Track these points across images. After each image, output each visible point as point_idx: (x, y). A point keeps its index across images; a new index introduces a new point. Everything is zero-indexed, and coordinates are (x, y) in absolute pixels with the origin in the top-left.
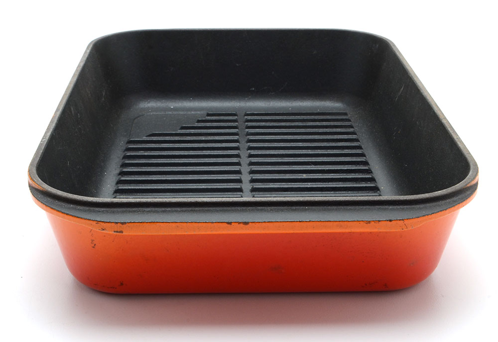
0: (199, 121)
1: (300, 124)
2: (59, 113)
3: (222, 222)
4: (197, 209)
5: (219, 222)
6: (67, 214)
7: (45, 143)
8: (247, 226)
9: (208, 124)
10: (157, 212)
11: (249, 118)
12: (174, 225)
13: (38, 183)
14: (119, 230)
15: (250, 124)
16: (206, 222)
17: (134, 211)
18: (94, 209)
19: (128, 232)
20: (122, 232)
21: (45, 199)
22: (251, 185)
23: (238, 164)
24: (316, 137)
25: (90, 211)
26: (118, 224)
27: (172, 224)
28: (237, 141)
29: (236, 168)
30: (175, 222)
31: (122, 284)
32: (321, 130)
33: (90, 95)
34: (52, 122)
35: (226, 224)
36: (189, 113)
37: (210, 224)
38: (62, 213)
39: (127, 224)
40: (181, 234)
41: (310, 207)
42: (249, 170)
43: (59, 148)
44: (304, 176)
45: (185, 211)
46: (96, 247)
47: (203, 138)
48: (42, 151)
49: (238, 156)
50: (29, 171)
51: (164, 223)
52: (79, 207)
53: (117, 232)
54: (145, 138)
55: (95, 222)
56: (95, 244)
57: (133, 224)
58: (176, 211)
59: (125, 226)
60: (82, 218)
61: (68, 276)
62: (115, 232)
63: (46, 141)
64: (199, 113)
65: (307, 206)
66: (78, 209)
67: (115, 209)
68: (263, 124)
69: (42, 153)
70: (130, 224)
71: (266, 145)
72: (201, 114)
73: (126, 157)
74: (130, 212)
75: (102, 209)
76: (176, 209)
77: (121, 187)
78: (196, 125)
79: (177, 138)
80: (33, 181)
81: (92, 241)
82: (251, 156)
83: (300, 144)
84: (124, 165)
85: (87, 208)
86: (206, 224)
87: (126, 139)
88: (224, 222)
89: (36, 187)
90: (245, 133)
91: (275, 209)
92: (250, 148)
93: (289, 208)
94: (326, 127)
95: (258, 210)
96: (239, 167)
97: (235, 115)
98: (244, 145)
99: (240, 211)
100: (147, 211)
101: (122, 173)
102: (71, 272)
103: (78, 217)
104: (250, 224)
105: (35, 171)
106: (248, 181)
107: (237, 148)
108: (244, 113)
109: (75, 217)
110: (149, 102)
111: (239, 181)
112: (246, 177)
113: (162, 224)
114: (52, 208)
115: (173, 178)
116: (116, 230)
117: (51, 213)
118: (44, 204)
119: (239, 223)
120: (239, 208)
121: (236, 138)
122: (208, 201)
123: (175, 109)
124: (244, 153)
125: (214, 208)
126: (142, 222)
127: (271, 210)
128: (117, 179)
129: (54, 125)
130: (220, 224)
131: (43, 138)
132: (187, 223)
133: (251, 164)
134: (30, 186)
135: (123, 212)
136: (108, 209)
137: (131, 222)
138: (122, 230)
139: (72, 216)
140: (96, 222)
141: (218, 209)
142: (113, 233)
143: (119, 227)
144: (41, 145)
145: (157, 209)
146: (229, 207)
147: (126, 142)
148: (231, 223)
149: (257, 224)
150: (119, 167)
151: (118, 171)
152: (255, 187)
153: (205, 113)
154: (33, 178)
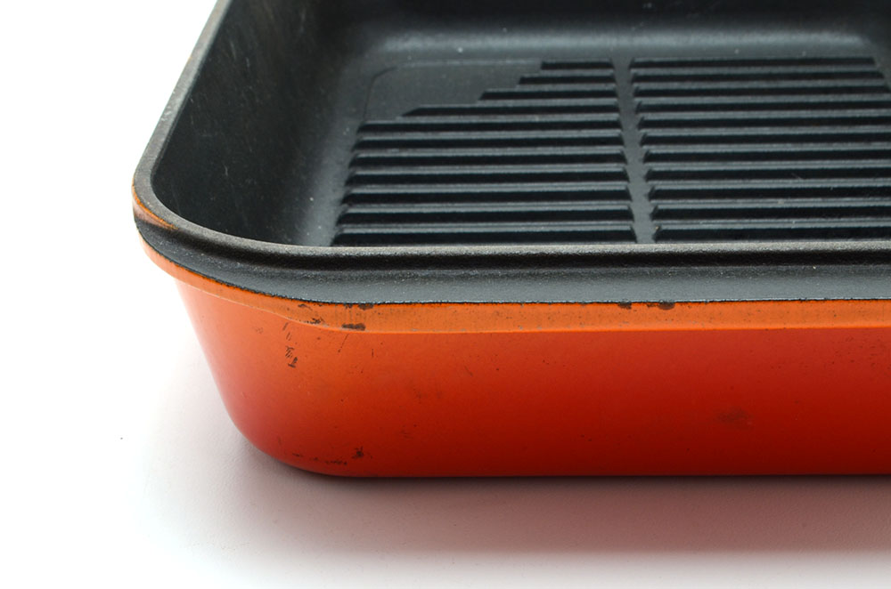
0: (524, 81)
1: (764, 85)
2: (201, 54)
3: (607, 303)
4: (542, 271)
5: (598, 303)
6: (229, 285)
7: (172, 120)
8: (669, 311)
9: (547, 88)
10: (447, 279)
11: (642, 72)
12: (489, 309)
13: (158, 212)
14: (354, 323)
15: (644, 86)
16: (567, 303)
17: (392, 278)
18: (295, 272)
19: (376, 327)
20: (362, 327)
21: (174, 250)
22: (656, 225)
23: (622, 176)
24: (804, 114)
25: (284, 278)
26: (353, 308)
27: (483, 306)
28: (615, 125)
29: (618, 186)
30: (492, 303)
31: (360, 454)
32: (813, 99)
33: (272, 17)
34: (186, 72)
35: (616, 306)
36: (500, 62)
37: (578, 306)
38: (217, 281)
39: (375, 308)
40: (507, 331)
41: (823, 267)
42: (648, 190)
43: (205, 136)
44: (781, 203)
45: (516, 276)
46: (298, 364)
47: (537, 118)
48: (163, 140)
49: (620, 158)
50: (134, 184)
51: (466, 307)
52: (256, 268)
53: (351, 326)
54: (400, 120)
55: (295, 305)
56: (296, 359)
57: (388, 307)
58: (494, 277)
59: (369, 312)
60: (264, 294)
61: (228, 435)
62: (344, 326)
63: (174, 116)
64: (522, 62)
65: (815, 264)
66: (255, 274)
67: (345, 273)
68: (675, 85)
69: (166, 142)
70: (383, 308)
71: (685, 132)
72: (529, 66)
73: (357, 163)
74: (380, 278)
75: (314, 273)
76: (492, 272)
77: (349, 230)
78: (518, 88)
79: (475, 119)
80: (146, 207)
81: (290, 349)
82: (650, 158)
83: (766, 131)
84: (354, 181)
85: (277, 271)
86: (569, 306)
87: (356, 123)
88: (612, 303)
89: (153, 222)
90: (635, 106)
91: (737, 271)
92: (648, 140)
93: (772, 268)
94: (826, 91)
95: (694, 273)
96: (625, 183)
97: (608, 66)
98: (632, 133)
99: (651, 276)
100: (422, 277)
101: (350, 199)
102: (235, 424)
103: (255, 292)
104: (677, 307)
105: (147, 183)
106: (647, 217)
107: (617, 141)
108: (628, 61)
109: (248, 290)
110: (406, 40)
111: (626, 215)
112: (641, 207)
113: (459, 306)
114: (191, 271)
115: (470, 210)
116: (347, 323)
117: (192, 283)
118: (171, 261)
119: (650, 304)
120: (647, 269)
121: (613, 117)
122: (570, 252)
123: (468, 55)
124: (634, 153)
125: (587, 270)
126: (411, 303)
127: (727, 273)
128: (339, 212)
129: (191, 79)
130: (604, 307)
131: (166, 110)
132: (520, 304)
133: (652, 176)
134: (138, 219)
135: (364, 279)
136: (326, 273)
137: (384, 303)
138: (362, 321)
139: (242, 289)
140: (300, 303)
141: (595, 270)
142: (341, 329)
143: (354, 315)
144: (161, 124)
145: (445, 272)
146: (623, 266)
147: (356, 128)
148: (630, 304)
149: (694, 306)
150: (343, 184)
151: (340, 194)
152: (664, 227)
153: (537, 62)
154: (145, 201)
